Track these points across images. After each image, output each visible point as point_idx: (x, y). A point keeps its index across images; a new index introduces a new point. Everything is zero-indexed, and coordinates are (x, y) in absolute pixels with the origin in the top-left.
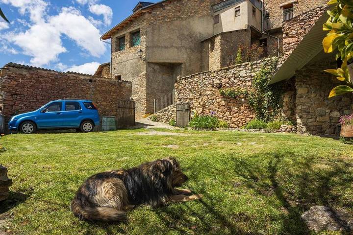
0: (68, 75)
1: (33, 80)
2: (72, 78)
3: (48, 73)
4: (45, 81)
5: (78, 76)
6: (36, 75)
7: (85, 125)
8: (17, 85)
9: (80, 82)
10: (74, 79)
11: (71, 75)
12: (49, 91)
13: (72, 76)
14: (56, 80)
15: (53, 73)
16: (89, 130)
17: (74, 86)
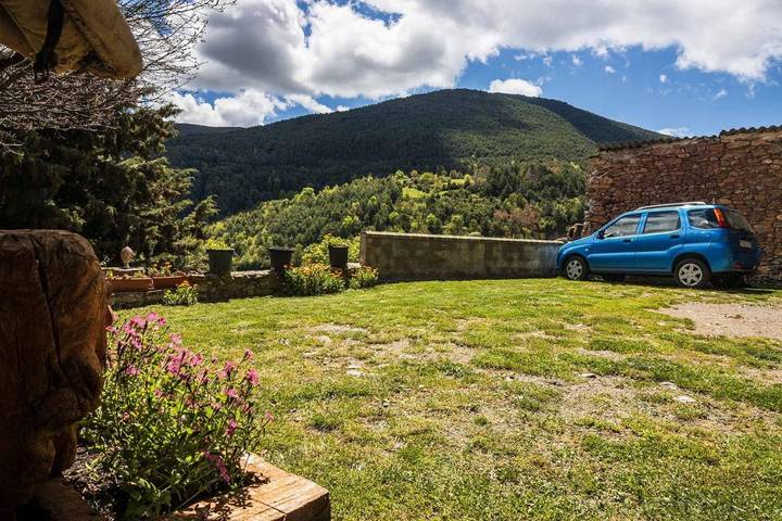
0: (725, 139)
1: (643, 170)
2: (737, 145)
3: (674, 147)
4: (667, 166)
5: (755, 136)
6: (649, 156)
7: (683, 269)
8: (612, 185)
9: (761, 152)
10: (744, 147)
11: (732, 138)
12: (678, 188)
13: (736, 141)
14: (693, 159)
15: (686, 143)
16: (693, 281)
17: (741, 164)
